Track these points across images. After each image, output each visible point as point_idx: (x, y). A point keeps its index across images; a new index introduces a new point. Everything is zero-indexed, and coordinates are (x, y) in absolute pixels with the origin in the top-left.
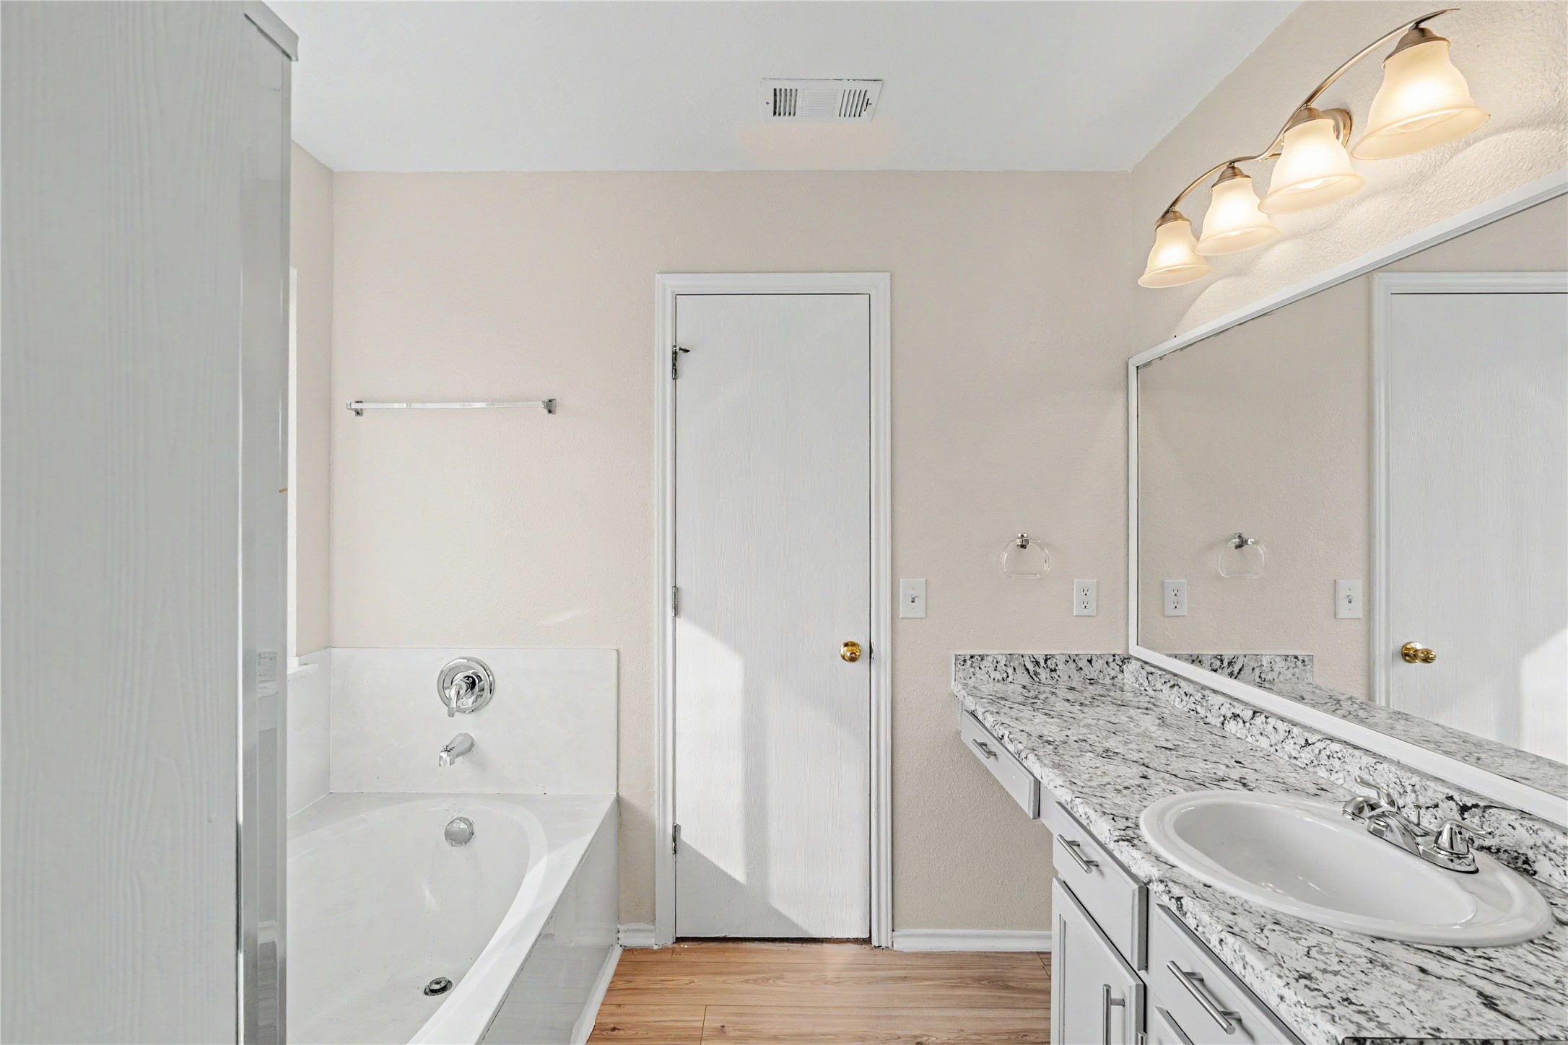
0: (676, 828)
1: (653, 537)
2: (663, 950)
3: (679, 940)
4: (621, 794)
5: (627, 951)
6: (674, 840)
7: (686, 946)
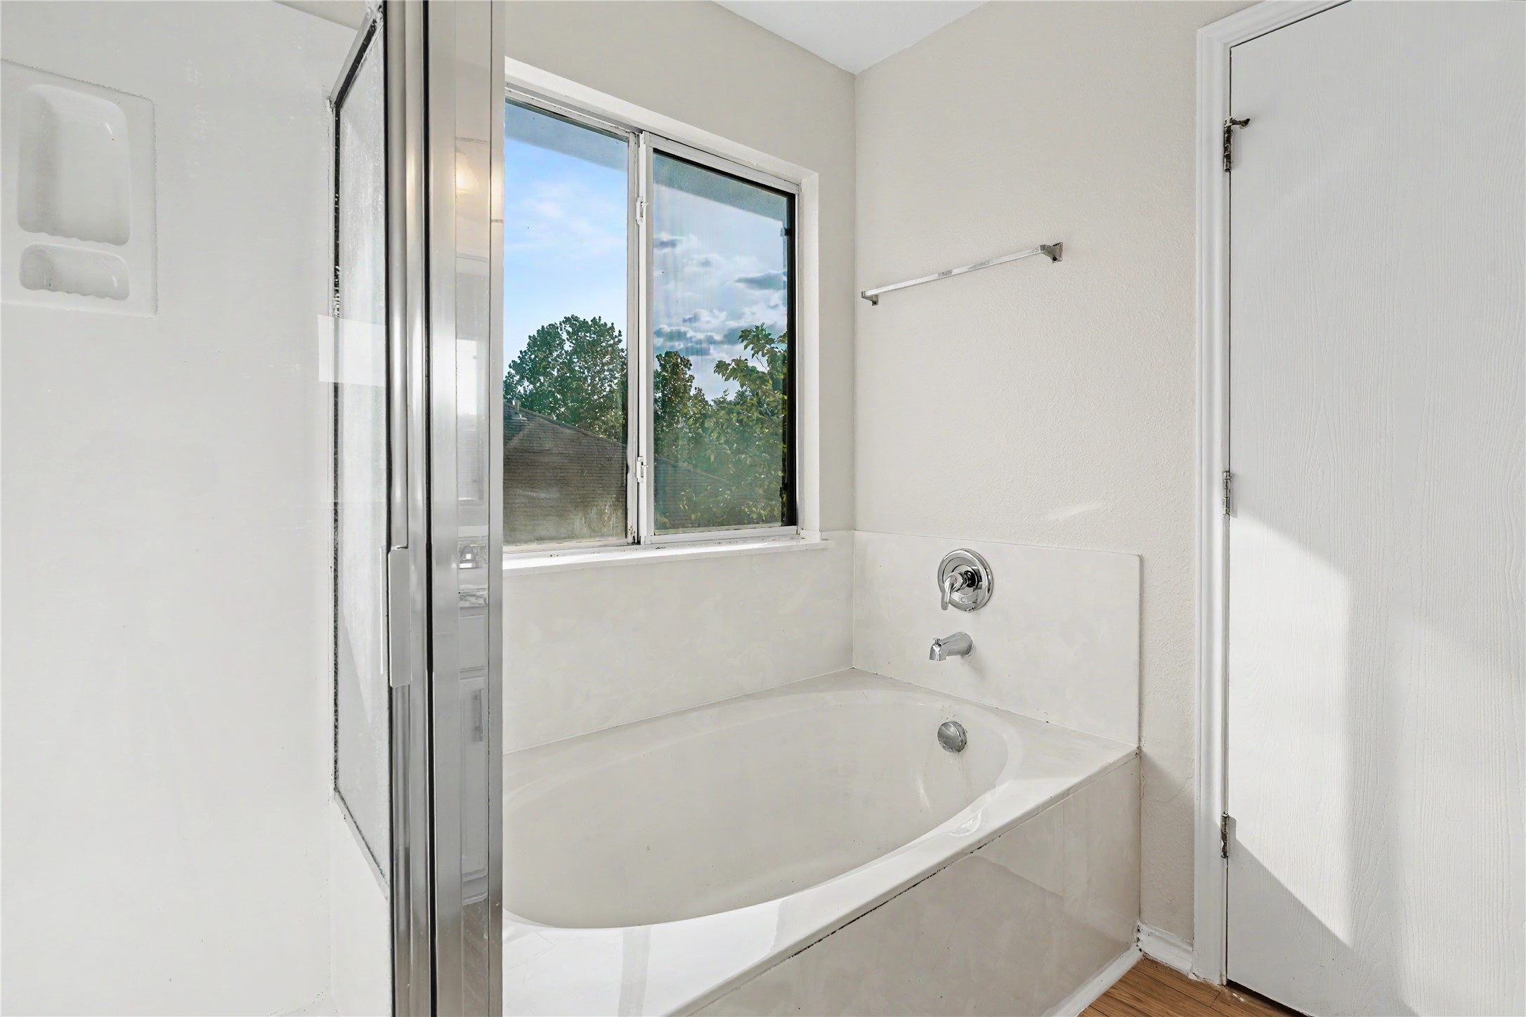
0: (1226, 819)
1: (1193, 401)
2: (1204, 986)
3: (1231, 985)
4: (1144, 749)
5: (1147, 962)
6: (1224, 837)
7: (1242, 1000)
